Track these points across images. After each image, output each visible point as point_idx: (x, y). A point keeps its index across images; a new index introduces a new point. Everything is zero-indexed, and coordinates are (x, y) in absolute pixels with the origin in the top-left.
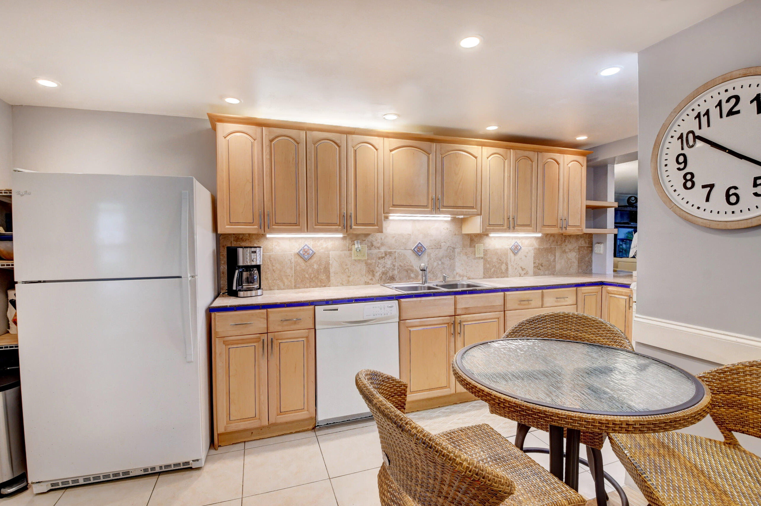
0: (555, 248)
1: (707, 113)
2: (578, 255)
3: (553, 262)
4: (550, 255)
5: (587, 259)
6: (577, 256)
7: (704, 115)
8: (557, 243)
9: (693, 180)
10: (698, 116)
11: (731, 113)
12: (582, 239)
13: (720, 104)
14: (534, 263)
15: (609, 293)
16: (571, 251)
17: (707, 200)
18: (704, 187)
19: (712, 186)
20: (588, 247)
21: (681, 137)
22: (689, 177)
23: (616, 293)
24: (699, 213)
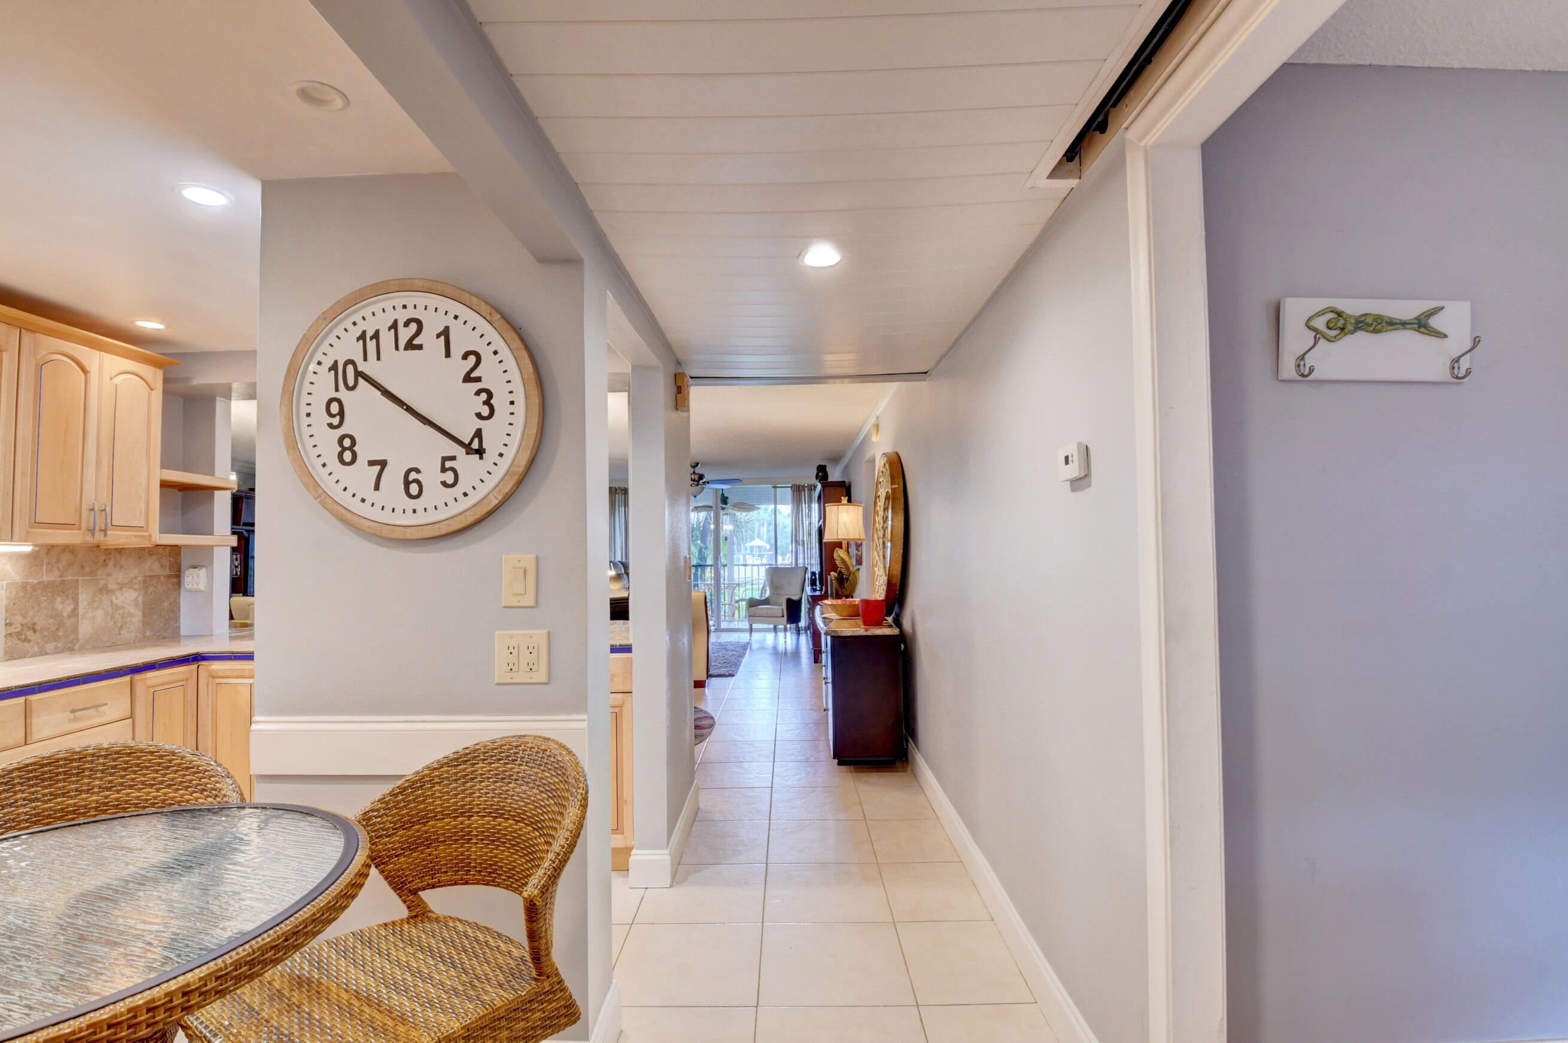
0: (77, 581)
1: (376, 336)
2: (144, 597)
3: (69, 617)
4: (59, 599)
5: (166, 604)
6: (140, 599)
7: (371, 338)
8: (82, 567)
9: (354, 448)
10: (362, 337)
11: (410, 346)
12: (154, 557)
13: (394, 326)
14: (8, 624)
15: (214, 677)
16: (122, 586)
17: (377, 487)
18: (372, 463)
19: (383, 464)
20: (169, 577)
21: (334, 367)
22: (347, 443)
23: (229, 674)
24: (364, 510)
